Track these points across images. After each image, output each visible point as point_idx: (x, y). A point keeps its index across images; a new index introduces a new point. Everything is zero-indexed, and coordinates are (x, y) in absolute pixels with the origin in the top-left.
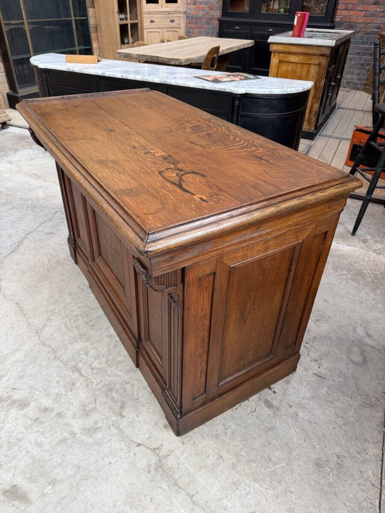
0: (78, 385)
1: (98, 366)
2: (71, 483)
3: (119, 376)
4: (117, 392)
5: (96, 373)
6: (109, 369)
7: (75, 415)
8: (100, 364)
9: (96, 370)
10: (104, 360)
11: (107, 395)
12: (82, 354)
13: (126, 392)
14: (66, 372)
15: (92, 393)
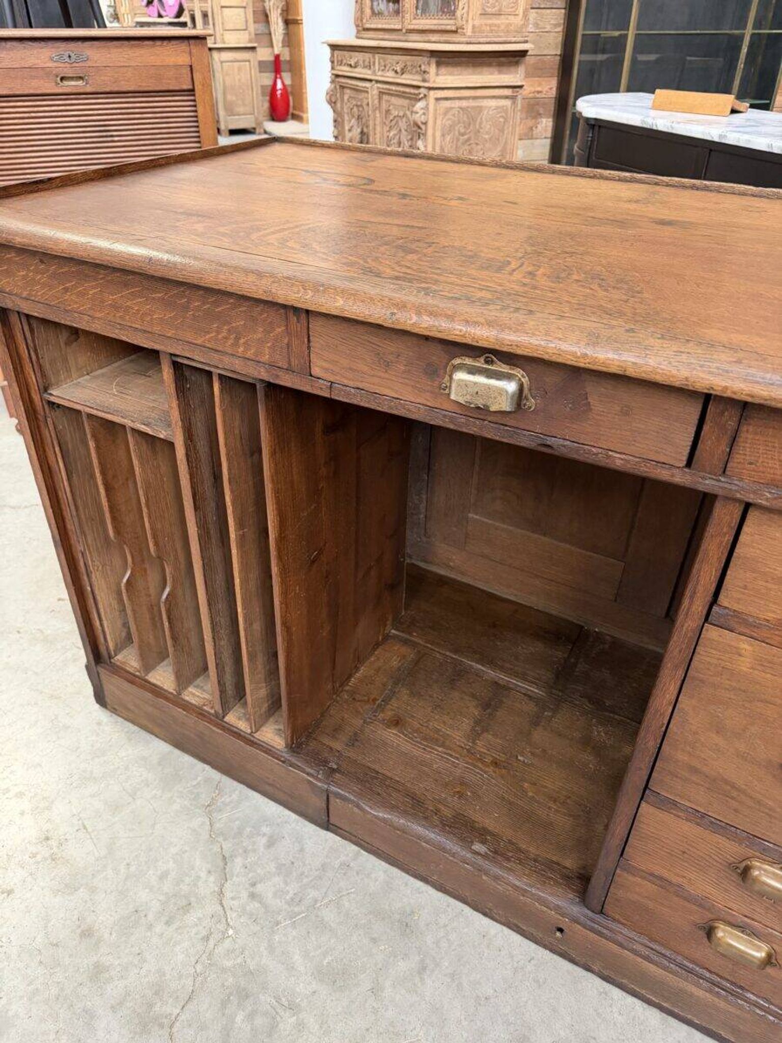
0: (192, 918)
1: (270, 895)
3: (291, 968)
4: (251, 1016)
5: (251, 915)
6: (285, 927)
7: (121, 1004)
8: (275, 895)
9: (257, 905)
10: (293, 888)
11: (224, 1004)
12: (264, 835)
13: (270, 1035)
14: (198, 862)
15: (199, 968)
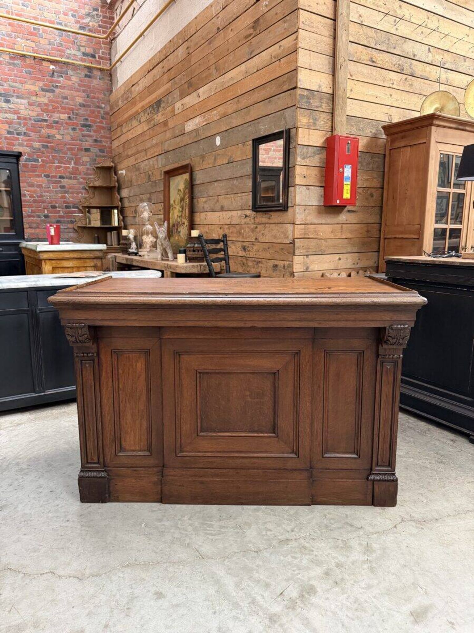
2: (419, 574)
3: (314, 518)
5: (300, 530)
6: (300, 521)
8: (290, 525)
9: (295, 529)
10: (286, 522)
11: (331, 530)
12: (267, 533)
15: (324, 539)
